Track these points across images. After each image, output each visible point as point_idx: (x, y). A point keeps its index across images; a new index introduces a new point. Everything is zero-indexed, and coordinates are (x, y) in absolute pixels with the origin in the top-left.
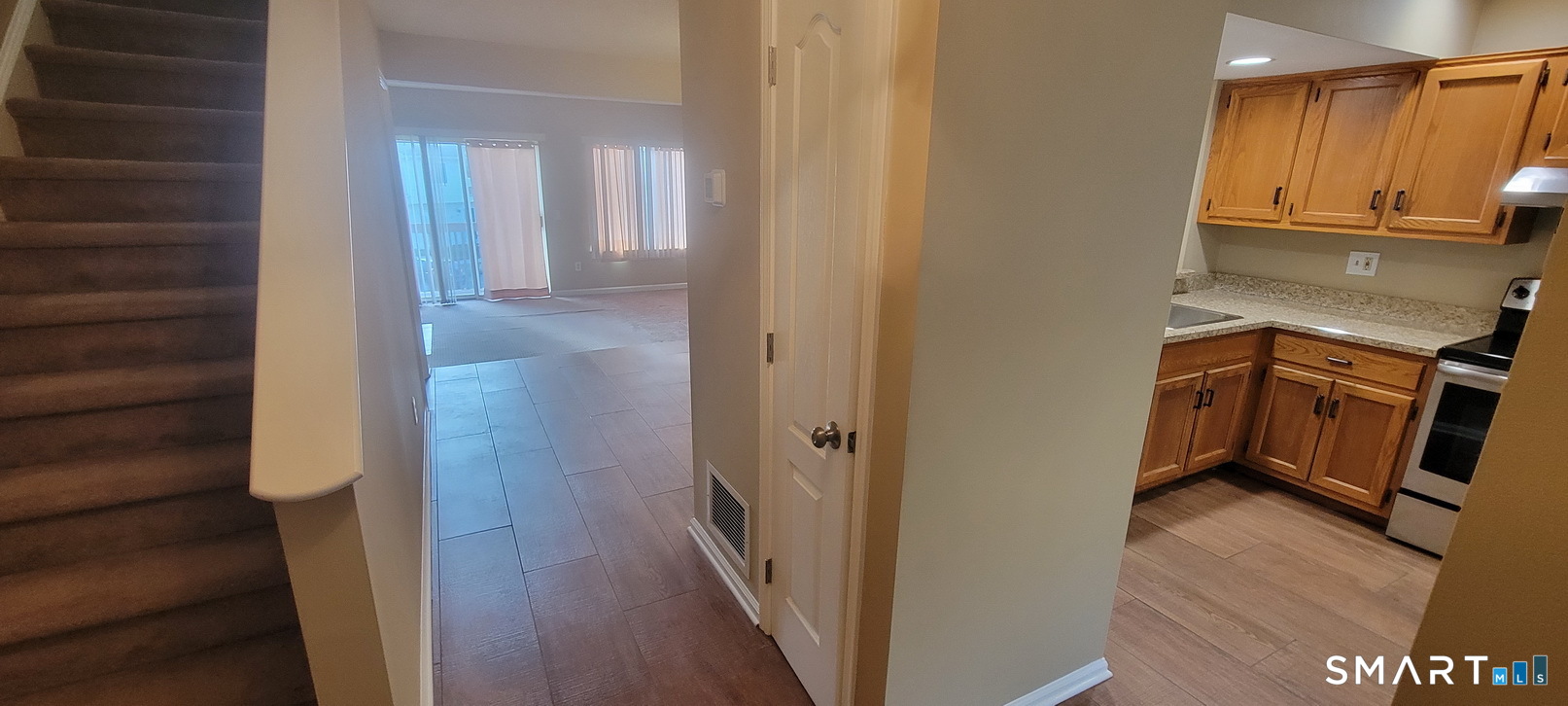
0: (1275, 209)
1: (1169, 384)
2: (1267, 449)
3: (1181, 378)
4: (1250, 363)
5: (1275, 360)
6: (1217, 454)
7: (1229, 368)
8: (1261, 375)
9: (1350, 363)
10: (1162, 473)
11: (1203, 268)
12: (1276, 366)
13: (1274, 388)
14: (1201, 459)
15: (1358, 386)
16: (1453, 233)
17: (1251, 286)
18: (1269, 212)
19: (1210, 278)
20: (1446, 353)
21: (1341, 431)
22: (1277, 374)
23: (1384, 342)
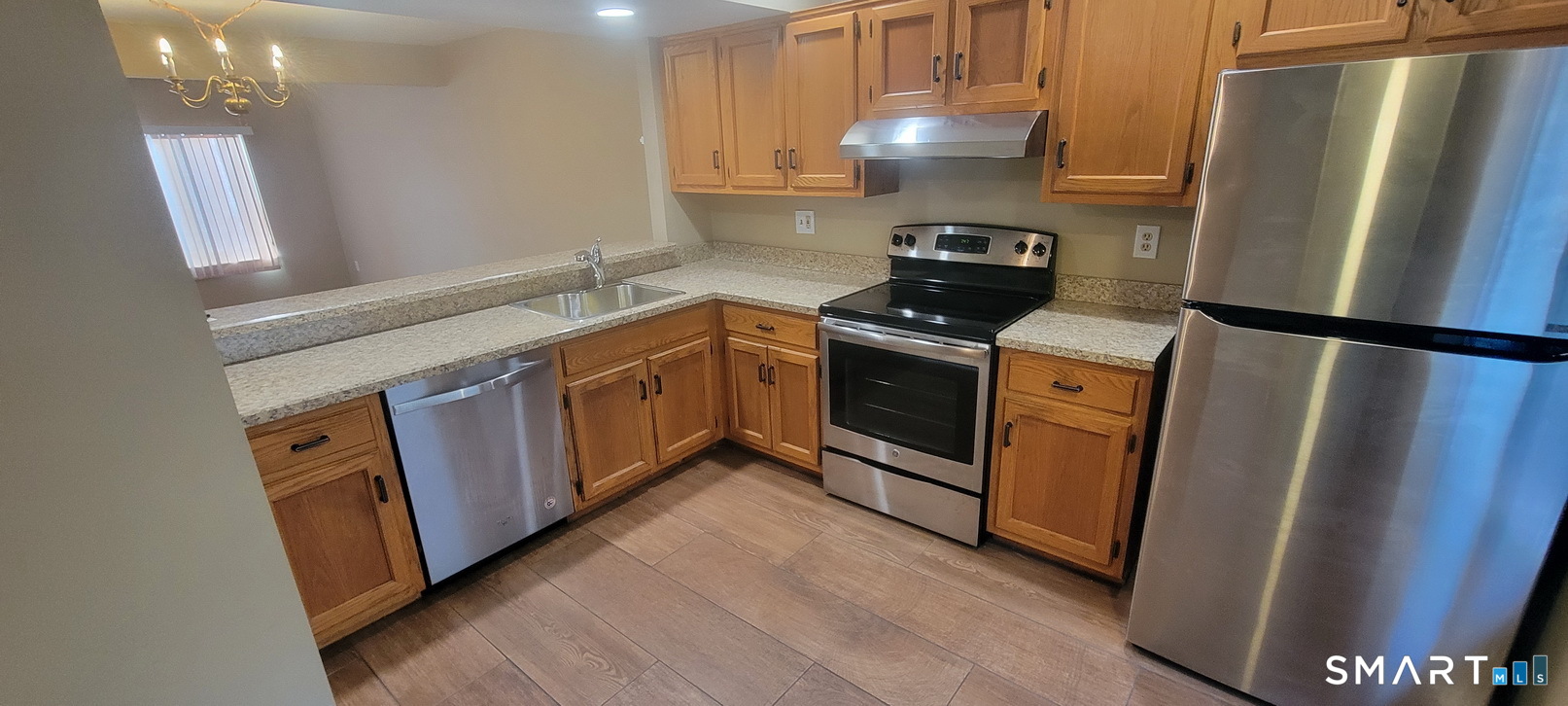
0: (718, 173)
1: (590, 382)
2: (743, 425)
3: (609, 372)
4: (708, 338)
5: (728, 333)
6: (698, 437)
7: (678, 349)
8: (722, 349)
9: (772, 328)
10: (622, 476)
11: (695, 238)
12: (730, 338)
13: (733, 360)
14: (674, 450)
15: (783, 350)
16: (836, 188)
17: (739, 252)
18: (714, 177)
19: (706, 248)
20: (823, 310)
21: (782, 396)
22: (733, 346)
23: (786, 305)
